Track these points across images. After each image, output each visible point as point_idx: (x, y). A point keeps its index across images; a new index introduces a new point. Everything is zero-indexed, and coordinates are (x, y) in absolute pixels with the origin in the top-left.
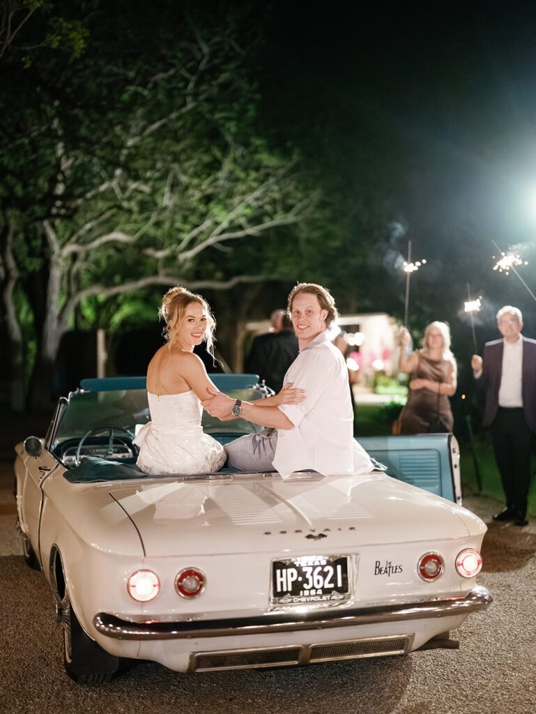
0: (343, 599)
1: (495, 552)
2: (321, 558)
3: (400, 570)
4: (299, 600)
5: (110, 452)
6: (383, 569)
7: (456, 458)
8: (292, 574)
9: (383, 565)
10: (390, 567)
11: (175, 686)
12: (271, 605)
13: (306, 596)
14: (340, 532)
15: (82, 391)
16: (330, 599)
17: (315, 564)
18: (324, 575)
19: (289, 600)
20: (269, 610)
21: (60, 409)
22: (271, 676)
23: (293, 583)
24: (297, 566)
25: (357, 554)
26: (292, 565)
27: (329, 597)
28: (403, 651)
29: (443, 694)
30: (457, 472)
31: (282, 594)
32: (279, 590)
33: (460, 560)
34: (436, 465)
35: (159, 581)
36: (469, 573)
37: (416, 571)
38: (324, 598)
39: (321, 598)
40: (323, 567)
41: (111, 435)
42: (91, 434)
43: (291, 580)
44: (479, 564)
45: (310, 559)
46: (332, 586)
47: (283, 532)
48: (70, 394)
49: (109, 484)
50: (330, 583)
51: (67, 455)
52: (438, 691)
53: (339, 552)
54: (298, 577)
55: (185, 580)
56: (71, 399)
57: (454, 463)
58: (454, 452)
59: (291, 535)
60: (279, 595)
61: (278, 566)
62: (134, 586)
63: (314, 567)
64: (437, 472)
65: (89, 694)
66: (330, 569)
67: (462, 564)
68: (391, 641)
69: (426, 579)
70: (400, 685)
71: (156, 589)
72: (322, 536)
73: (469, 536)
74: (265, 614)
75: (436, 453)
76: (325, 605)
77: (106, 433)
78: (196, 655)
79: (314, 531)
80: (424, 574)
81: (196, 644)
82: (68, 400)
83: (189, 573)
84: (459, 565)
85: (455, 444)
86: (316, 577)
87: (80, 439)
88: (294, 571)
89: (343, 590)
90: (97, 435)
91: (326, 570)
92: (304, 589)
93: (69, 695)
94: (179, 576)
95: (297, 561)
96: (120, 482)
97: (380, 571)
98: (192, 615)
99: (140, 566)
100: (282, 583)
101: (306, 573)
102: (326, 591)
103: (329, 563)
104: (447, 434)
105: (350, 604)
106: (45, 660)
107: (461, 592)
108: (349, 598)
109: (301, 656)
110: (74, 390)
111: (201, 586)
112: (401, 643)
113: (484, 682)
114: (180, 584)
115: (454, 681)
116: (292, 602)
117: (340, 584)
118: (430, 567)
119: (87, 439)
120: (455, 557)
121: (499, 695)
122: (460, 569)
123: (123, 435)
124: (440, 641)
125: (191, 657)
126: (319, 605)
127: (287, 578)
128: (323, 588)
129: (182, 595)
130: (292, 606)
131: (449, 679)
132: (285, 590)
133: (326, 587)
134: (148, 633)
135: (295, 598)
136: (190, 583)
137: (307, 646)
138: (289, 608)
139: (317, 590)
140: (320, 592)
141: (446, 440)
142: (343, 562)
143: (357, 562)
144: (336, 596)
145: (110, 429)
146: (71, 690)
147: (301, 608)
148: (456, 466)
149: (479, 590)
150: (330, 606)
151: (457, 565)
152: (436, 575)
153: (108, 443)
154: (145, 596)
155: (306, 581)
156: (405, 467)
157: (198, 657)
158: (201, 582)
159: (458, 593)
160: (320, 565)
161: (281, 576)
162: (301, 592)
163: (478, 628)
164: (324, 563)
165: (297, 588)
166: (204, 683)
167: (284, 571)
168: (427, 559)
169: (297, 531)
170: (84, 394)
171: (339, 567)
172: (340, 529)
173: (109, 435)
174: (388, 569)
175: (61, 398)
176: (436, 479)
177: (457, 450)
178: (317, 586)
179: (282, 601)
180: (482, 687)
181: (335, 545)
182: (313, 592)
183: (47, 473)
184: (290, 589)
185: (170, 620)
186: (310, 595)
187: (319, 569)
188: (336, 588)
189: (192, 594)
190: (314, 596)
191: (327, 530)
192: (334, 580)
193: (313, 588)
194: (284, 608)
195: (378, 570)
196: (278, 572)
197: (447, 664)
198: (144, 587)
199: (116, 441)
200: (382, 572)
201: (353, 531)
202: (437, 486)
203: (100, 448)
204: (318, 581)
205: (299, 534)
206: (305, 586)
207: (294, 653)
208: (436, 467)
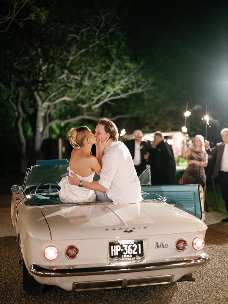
0: (141, 259)
1: (221, 236)
2: (131, 241)
3: (167, 246)
4: (121, 259)
5: (49, 192)
6: (159, 246)
7: (202, 195)
8: (118, 248)
9: (159, 244)
11: (70, 296)
12: (109, 262)
13: (125, 258)
14: (139, 229)
15: (37, 165)
16: (135, 259)
17: (129, 244)
18: (133, 248)
19: (117, 260)
20: (108, 264)
21: (28, 174)
23: (119, 252)
24: (121, 244)
25: (147, 239)
26: (118, 244)
27: (135, 258)
28: (169, 282)
29: (188, 301)
30: (202, 201)
31: (114, 257)
32: (112, 255)
33: (194, 242)
34: (193, 198)
35: (58, 251)
36: (198, 248)
37: (174, 247)
38: (133, 259)
39: (131, 259)
40: (132, 245)
41: (50, 185)
42: (41, 184)
43: (118, 250)
44: (203, 244)
45: (127, 242)
46: (136, 253)
47: (114, 229)
48: (32, 167)
49: (43, 207)
50: (135, 252)
51: (31, 193)
52: (187, 300)
53: (139, 238)
54: (121, 249)
55: (69, 250)
57: (201, 197)
58: (201, 192)
59: (117, 231)
60: (112, 257)
61: (112, 244)
62: (47, 253)
64: (193, 201)
65: (32, 299)
66: (135, 246)
67: (195, 244)
68: (164, 278)
69: (178, 250)
70: (170, 297)
71: (57, 254)
72: (131, 231)
73: (199, 231)
74: (107, 266)
75: (193, 192)
76: (133, 262)
77: (48, 184)
78: (76, 283)
79: (128, 229)
80: (178, 248)
81: (75, 278)
82: (31, 170)
83: (71, 247)
84: (194, 244)
85: (201, 188)
86: (129, 249)
87: (36, 186)
88: (119, 246)
89: (142, 255)
90: (45, 185)
91: (133, 246)
92: (124, 255)
93: (24, 300)
94: (67, 248)
95: (120, 242)
96: (47, 206)
97: (158, 247)
98: (73, 266)
99: (50, 244)
100: (114, 252)
101: (124, 247)
102: (134, 256)
103: (135, 243)
104: (198, 184)
105: (144, 262)
106: (16, 283)
107: (195, 256)
108: (144, 259)
109: (123, 284)
110: (33, 165)
111: (77, 253)
112: (168, 279)
113: (207, 296)
114: (67, 252)
115: (194, 295)
116: (118, 260)
117: (140, 252)
118: (181, 245)
119: (39, 186)
120: (192, 240)
121: (214, 302)
122: (194, 246)
123: (56, 184)
124: (188, 278)
125: (73, 284)
126: (130, 262)
127: (116, 250)
128: (132, 254)
129: (68, 257)
130: (118, 262)
131: (192, 295)
132: (115, 255)
133: (133, 254)
134: (54, 274)
135: (120, 259)
136: (72, 252)
137: (125, 280)
138: (117, 263)
139: (129, 255)
140: (131, 256)
141: (197, 187)
142: (141, 242)
143: (148, 243)
144: (138, 258)
145: (49, 182)
146: (25, 297)
147: (122, 263)
148: (202, 198)
149: (204, 255)
150: (136, 262)
151: (193, 244)
152: (183, 249)
153: (49, 188)
154: (52, 258)
155: (125, 251)
156: (179, 199)
157: (77, 285)
158: (77, 252)
159: (194, 256)
160: (131, 244)
161: (113, 249)
162: (122, 256)
163: (209, 271)
164: (133, 243)
165: (121, 254)
168: (179, 241)
169: (120, 229)
170: (38, 167)
171: (140, 245)
172: (139, 228)
173: (49, 185)
174: (162, 246)
175: (28, 169)
176: (193, 204)
177: (203, 192)
178: (129, 253)
179: (113, 260)
180: (207, 298)
181: (138, 235)
182: (128, 256)
183: (19, 201)
184: (117, 254)
185: (63, 268)
186: (126, 257)
187: (130, 246)
188: (138, 254)
189: (73, 257)
190: (128, 258)
191: (134, 228)
192: (137, 251)
193: (128, 254)
194: (115, 263)
195: (157, 246)
196: (112, 247)
197: (192, 287)
198: (51, 253)
199: (52, 187)
200: (159, 247)
201: (145, 229)
202: (194, 207)
203: (46, 190)
204: (130, 251)
205: (121, 230)
206: (124, 253)
207: (119, 283)
208: (193, 199)
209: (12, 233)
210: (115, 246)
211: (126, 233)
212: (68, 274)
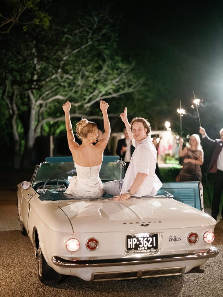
0: (156, 251)
2: (147, 234)
3: (180, 240)
4: (138, 251)
5: (57, 188)
6: (173, 239)
7: (202, 192)
8: (135, 241)
9: (173, 237)
10: (176, 238)
11: (85, 286)
12: (126, 253)
13: (140, 250)
14: (155, 223)
15: (46, 162)
16: (151, 251)
17: (144, 237)
18: (148, 241)
19: (133, 252)
20: (125, 256)
21: (37, 170)
22: (124, 283)
23: (135, 244)
24: (137, 237)
25: (162, 233)
26: (135, 237)
27: (150, 250)
28: (181, 274)
29: (197, 292)
30: (202, 198)
31: (130, 249)
32: (129, 247)
35: (79, 242)
36: (209, 241)
37: (186, 240)
38: (148, 251)
39: (147, 251)
40: (148, 238)
41: (57, 181)
42: (49, 180)
44: (213, 237)
45: (142, 235)
46: (151, 246)
47: (131, 223)
48: (41, 163)
49: (58, 202)
50: (150, 244)
51: (39, 189)
52: (195, 291)
53: (154, 232)
54: (137, 242)
55: (90, 243)
56: (41, 166)
57: (201, 194)
58: (201, 189)
59: (134, 224)
61: (129, 237)
62: (69, 245)
64: (194, 198)
65: (49, 289)
66: (150, 239)
67: (206, 237)
68: (176, 269)
69: (191, 244)
70: (179, 288)
71: (78, 246)
72: (147, 225)
73: (209, 226)
74: (123, 257)
75: (193, 189)
76: (148, 254)
77: (55, 180)
78: (94, 274)
79: (144, 223)
80: (190, 241)
81: (94, 269)
82: (40, 166)
83: (91, 240)
84: (205, 238)
85: (201, 186)
86: (145, 242)
87: (45, 182)
88: (135, 239)
89: (156, 247)
90: (52, 181)
92: (140, 247)
93: (41, 290)
94: (88, 241)
95: (136, 235)
96: (62, 201)
97: (172, 240)
98: (93, 257)
99: (71, 237)
100: (130, 244)
101: (140, 240)
102: (149, 248)
103: (150, 236)
104: (198, 182)
105: (158, 254)
106: (30, 274)
107: (205, 249)
108: (159, 250)
109: (138, 275)
110: (42, 162)
111: (97, 245)
112: (180, 270)
113: (215, 287)
114: (88, 244)
115: (202, 286)
116: (135, 252)
117: (154, 245)
118: (193, 238)
119: (47, 182)
120: (203, 234)
121: (221, 293)
122: (205, 239)
123: (62, 181)
124: (196, 270)
125: (92, 275)
126: (146, 254)
127: (133, 242)
128: (147, 247)
129: (89, 249)
130: (134, 254)
131: (199, 286)
132: (131, 247)
133: (149, 246)
134: (74, 265)
136: (92, 244)
137: (140, 271)
138: (133, 255)
140: (146, 248)
141: (198, 184)
142: (156, 236)
143: (162, 236)
144: (153, 250)
145: (57, 178)
146: (42, 288)
147: (138, 255)
149: (213, 248)
150: (150, 254)
151: (204, 238)
152: (195, 242)
153: (56, 184)
154: (73, 249)
155: (141, 244)
156: (180, 195)
158: (96, 244)
160: (146, 237)
161: (130, 241)
162: (138, 248)
163: (211, 264)
164: (148, 236)
166: (97, 286)
168: (191, 235)
170: (47, 164)
171: (154, 238)
173: (56, 181)
174: (175, 239)
175: (37, 165)
176: (193, 200)
177: (202, 189)
178: (145, 246)
179: (130, 252)
180: (214, 289)
181: (153, 229)
182: (143, 248)
183: (31, 196)
184: (134, 247)
185: (83, 259)
186: (142, 250)
187: (146, 239)
188: (153, 247)
189: (93, 249)
190: (144, 250)
191: (149, 222)
192: (152, 243)
193: (143, 246)
194: (131, 255)
195: (171, 239)
196: (129, 240)
197: (199, 279)
198: (73, 246)
199: (60, 183)
200: (173, 240)
201: (160, 223)
202: (194, 204)
203: (53, 186)
204: (146, 244)
205: (138, 224)
206: (140, 246)
207: (135, 274)
208: (193, 195)
209: (16, 227)
210: (131, 239)
211: (143, 227)
212: (87, 265)
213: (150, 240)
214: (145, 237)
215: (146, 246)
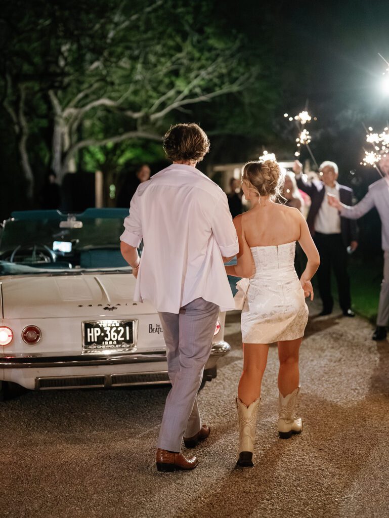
0: (129, 347)
2: (115, 321)
4: (101, 347)
6: (155, 329)
8: (97, 332)
9: (154, 327)
10: (159, 328)
12: (84, 349)
14: (127, 306)
15: (13, 219)
16: (121, 347)
17: (112, 326)
18: (118, 332)
19: (95, 347)
20: (83, 352)
23: (97, 336)
24: (101, 326)
25: (138, 320)
26: (98, 326)
27: (120, 345)
31: (91, 343)
32: (89, 340)
35: (12, 333)
38: (117, 346)
39: (115, 346)
40: (117, 327)
41: (34, 249)
42: (20, 248)
43: (96, 335)
45: (109, 323)
46: (123, 339)
47: (90, 306)
48: (4, 221)
50: (121, 337)
53: (128, 318)
54: (101, 333)
55: (28, 332)
56: (5, 225)
59: (95, 308)
60: (88, 344)
61: (89, 326)
63: (111, 328)
66: (122, 328)
71: (11, 338)
72: (113, 308)
74: (81, 355)
77: (31, 248)
79: (110, 305)
81: (38, 372)
83: (31, 329)
86: (113, 333)
88: (99, 330)
89: (130, 341)
91: (119, 329)
92: (105, 341)
94: (25, 329)
95: (100, 323)
97: (153, 330)
98: (34, 354)
99: (1, 325)
100: (91, 336)
101: (106, 330)
102: (118, 342)
103: (121, 325)
105: (134, 351)
108: (133, 346)
109: (105, 382)
110: (7, 219)
111: (38, 337)
114: (25, 335)
116: (97, 348)
117: (128, 338)
119: (17, 252)
123: (42, 248)
125: (36, 380)
126: (115, 351)
127: (95, 333)
128: (117, 340)
129: (26, 342)
130: (97, 350)
132: (93, 340)
133: (119, 339)
134: (10, 364)
135: (99, 346)
136: (30, 335)
137: (108, 375)
138: (95, 351)
139: (113, 341)
140: (115, 343)
142: (130, 324)
143: (138, 325)
144: (125, 345)
150: (123, 351)
154: (4, 342)
155: (107, 336)
157: (40, 380)
158: (38, 335)
160: (116, 327)
161: (90, 332)
162: (103, 342)
164: (118, 325)
165: (101, 340)
167: (92, 329)
169: (99, 305)
170: (14, 221)
171: (127, 328)
172: (126, 304)
178: (113, 339)
179: (90, 347)
181: (126, 312)
182: (111, 343)
184: (96, 340)
185: (21, 356)
186: (108, 344)
187: (115, 329)
188: (125, 341)
189: (32, 342)
190: (111, 345)
192: (124, 335)
193: (111, 340)
194: (91, 351)
195: (151, 330)
196: (89, 330)
200: (154, 331)
201: (135, 306)
204: (114, 336)
205: (100, 307)
206: (106, 339)
207: (100, 380)
213: (121, 330)
214: (114, 327)
215: (115, 339)
